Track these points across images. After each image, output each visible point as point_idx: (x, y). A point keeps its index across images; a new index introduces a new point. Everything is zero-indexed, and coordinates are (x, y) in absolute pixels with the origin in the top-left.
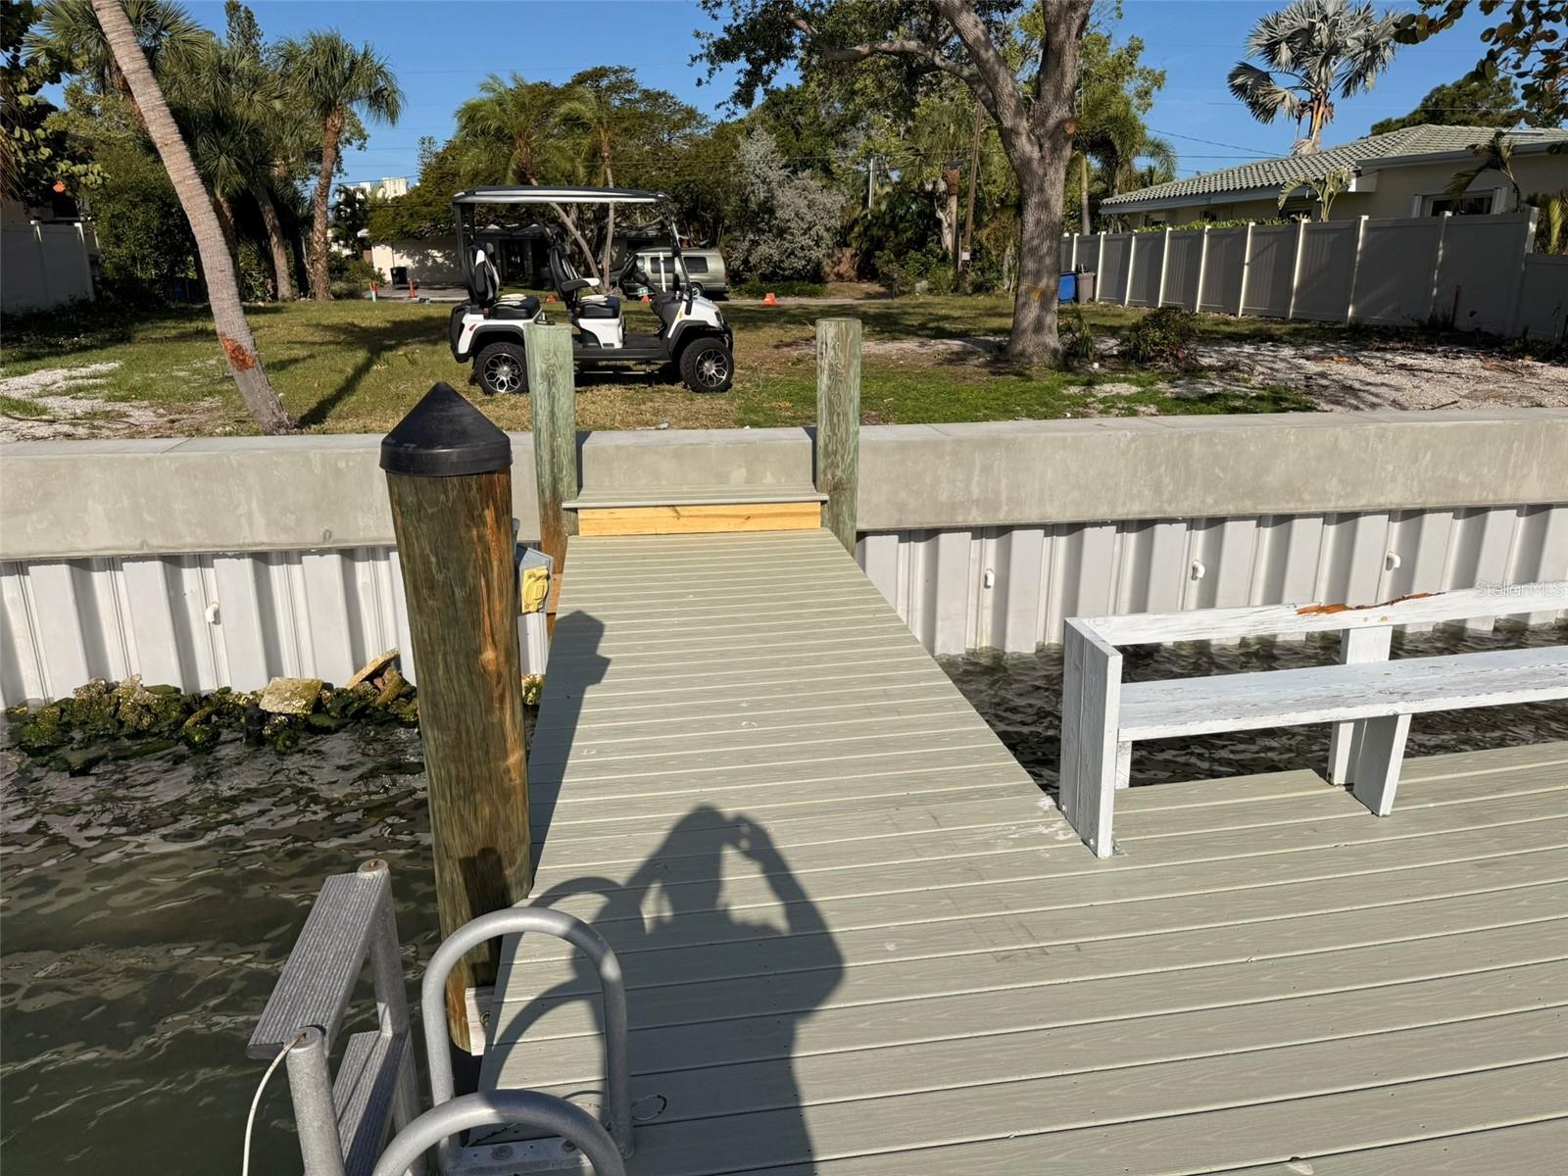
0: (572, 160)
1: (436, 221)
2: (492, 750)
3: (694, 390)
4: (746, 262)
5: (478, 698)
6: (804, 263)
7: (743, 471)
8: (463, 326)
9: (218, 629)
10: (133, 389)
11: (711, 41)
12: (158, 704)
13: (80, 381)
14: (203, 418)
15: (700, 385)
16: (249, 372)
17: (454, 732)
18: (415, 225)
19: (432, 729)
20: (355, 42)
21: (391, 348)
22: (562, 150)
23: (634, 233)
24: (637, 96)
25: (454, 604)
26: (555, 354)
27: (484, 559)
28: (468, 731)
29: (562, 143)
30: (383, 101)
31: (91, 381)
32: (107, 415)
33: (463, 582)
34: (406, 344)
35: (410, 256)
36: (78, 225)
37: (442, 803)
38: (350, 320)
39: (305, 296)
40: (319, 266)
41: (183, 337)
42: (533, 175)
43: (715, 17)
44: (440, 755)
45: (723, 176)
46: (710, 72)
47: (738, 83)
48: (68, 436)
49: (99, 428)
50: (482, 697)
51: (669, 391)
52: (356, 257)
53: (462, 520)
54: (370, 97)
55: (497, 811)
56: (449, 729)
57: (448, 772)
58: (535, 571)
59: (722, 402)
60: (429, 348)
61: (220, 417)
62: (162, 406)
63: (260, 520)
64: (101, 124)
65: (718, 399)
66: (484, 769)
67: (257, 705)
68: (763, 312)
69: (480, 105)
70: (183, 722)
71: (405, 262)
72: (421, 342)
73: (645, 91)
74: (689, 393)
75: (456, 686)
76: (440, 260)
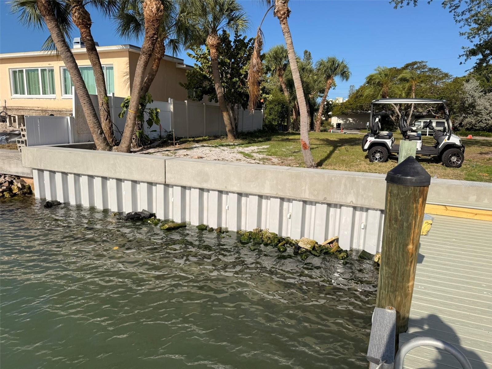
0: (402, 91)
1: (353, 109)
2: (405, 279)
3: (446, 166)
4: (460, 124)
5: (404, 260)
6: (485, 125)
7: (475, 197)
8: (367, 141)
9: (290, 220)
10: (273, 153)
11: (468, 49)
12: (272, 238)
13: (261, 150)
14: (290, 162)
15: (449, 164)
16: (306, 150)
17: (393, 269)
18: (346, 111)
19: (385, 266)
20: (339, 59)
21: (340, 146)
22: (398, 88)
23: (418, 114)
24: (426, 70)
25: (403, 227)
26: (410, 150)
27: (416, 215)
28: (398, 270)
29: (399, 86)
30: (345, 75)
31: (263, 150)
32: (267, 159)
33: (408, 221)
34: (344, 145)
35: (342, 120)
36: (262, 110)
37: (384, 292)
38: (327, 138)
39: (313, 131)
40: (318, 122)
41: (283, 140)
42: (388, 96)
43: (472, 42)
44: (387, 276)
45: (456, 95)
46: (466, 60)
47: (476, 63)
48: (258, 163)
49: (265, 162)
50: (405, 260)
51: (436, 166)
52: (326, 120)
53: (412, 201)
54: (341, 74)
55: (402, 300)
56: (392, 268)
57: (389, 282)
58: (428, 221)
59: (459, 171)
60: (352, 147)
61: (294, 162)
62: (280, 157)
63: (307, 192)
64: (269, 85)
65: (457, 170)
66: (401, 284)
67: (298, 244)
68: (469, 141)
69: (374, 75)
70: (278, 244)
71: (341, 121)
72: (349, 145)
73: (430, 68)
74: (444, 167)
75: (397, 254)
76: (351, 121)
